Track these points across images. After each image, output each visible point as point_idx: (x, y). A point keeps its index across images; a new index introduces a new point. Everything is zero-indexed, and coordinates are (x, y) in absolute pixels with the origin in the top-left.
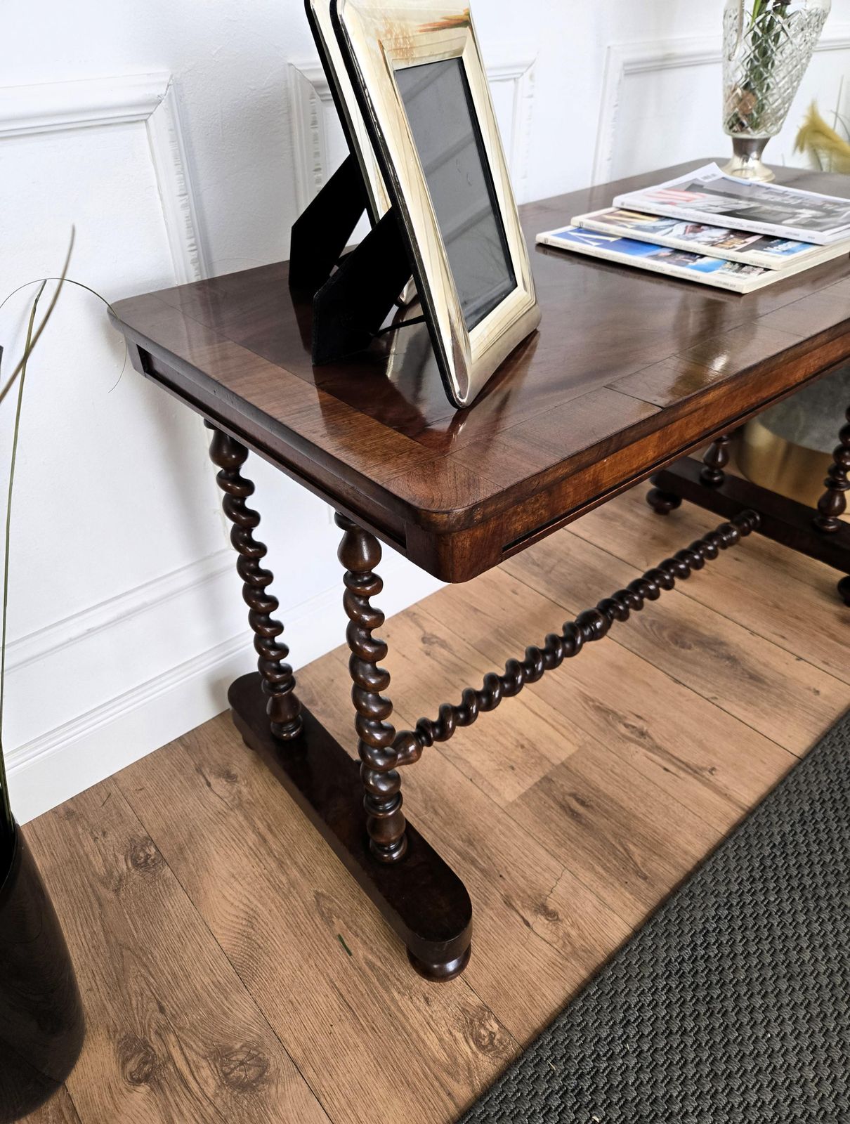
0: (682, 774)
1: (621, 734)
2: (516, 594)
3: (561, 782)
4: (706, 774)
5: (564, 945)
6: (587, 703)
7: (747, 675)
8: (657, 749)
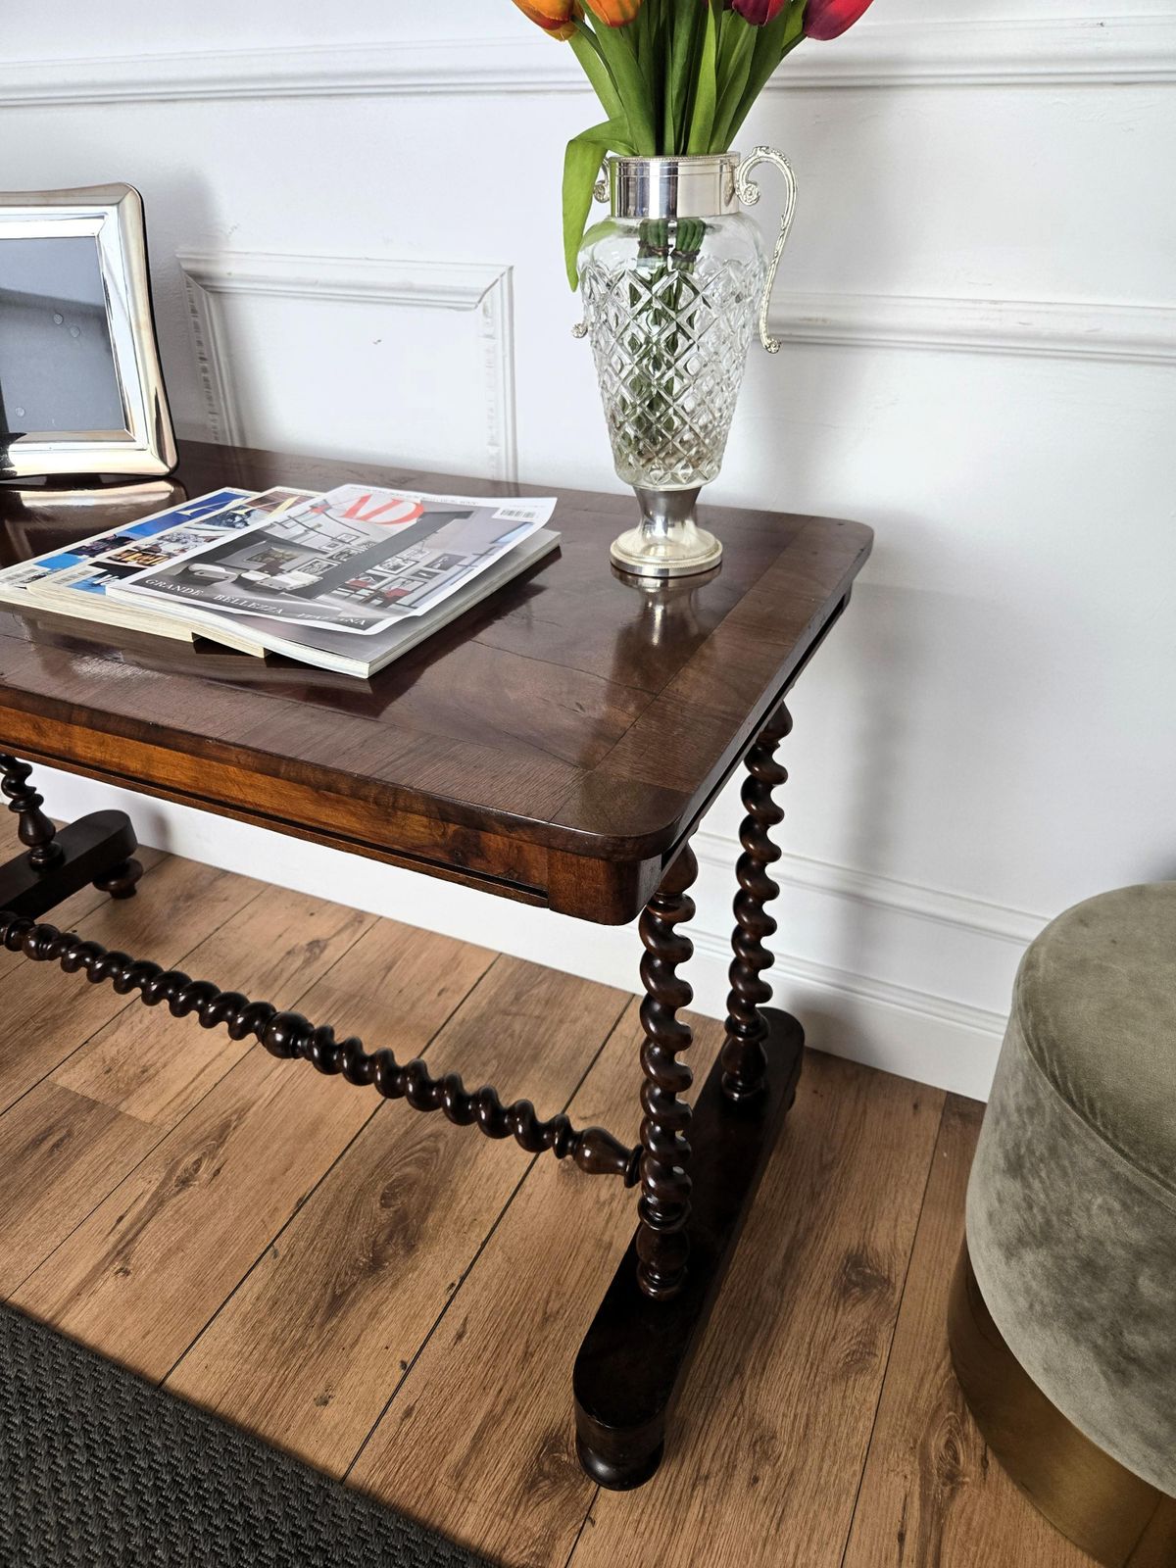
0: (113, 1239)
1: (182, 1159)
2: (439, 994)
3: (89, 1119)
4: (117, 1265)
6: (235, 1112)
7: (338, 1291)
8: (159, 1201)
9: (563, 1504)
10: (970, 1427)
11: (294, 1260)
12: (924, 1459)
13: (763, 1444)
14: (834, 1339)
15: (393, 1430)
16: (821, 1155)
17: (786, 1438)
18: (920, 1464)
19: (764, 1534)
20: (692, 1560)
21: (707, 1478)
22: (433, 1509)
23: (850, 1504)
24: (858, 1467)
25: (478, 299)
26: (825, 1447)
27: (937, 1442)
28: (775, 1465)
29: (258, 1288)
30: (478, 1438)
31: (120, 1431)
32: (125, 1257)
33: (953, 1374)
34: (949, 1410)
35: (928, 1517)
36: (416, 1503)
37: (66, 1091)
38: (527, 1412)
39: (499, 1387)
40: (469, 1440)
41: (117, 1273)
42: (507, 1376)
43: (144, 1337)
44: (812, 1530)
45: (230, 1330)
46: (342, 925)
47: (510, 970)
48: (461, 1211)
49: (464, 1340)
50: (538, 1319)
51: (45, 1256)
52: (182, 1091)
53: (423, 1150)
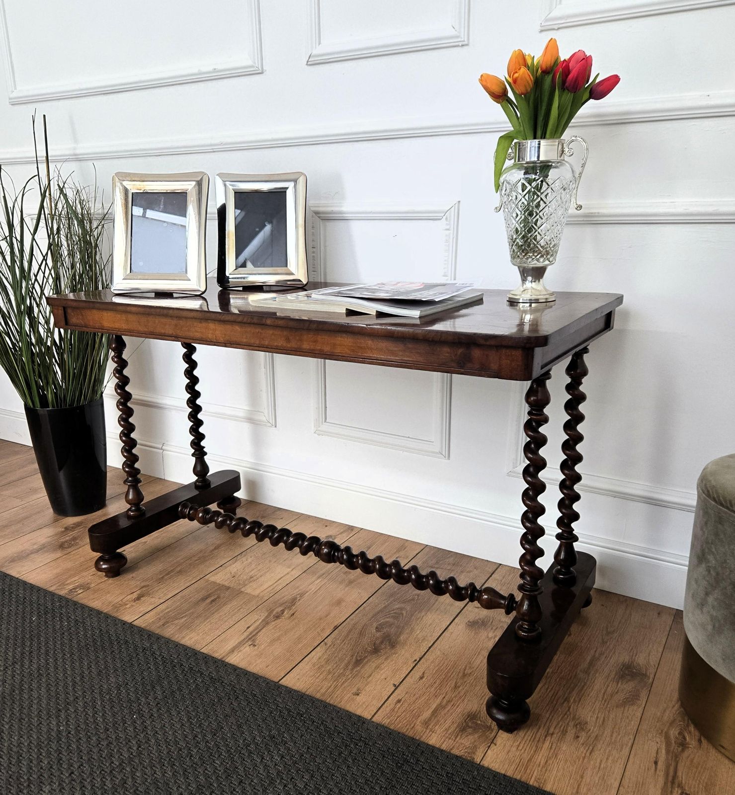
0: (246, 634)
1: (275, 609)
3: (227, 593)
4: (250, 643)
5: (120, 604)
6: (299, 594)
7: (359, 659)
8: (265, 623)
9: (479, 737)
10: (692, 728)
11: (335, 646)
12: (667, 737)
13: (581, 726)
14: (617, 693)
15: (392, 706)
16: (607, 628)
17: (593, 724)
18: (665, 738)
19: (583, 755)
20: (547, 761)
21: (552, 734)
22: (415, 734)
23: (628, 750)
24: (632, 737)
25: (443, 214)
26: (613, 729)
27: (674, 733)
28: (587, 733)
29: (320, 654)
30: (435, 712)
31: (261, 695)
32: (253, 640)
33: (682, 709)
34: (680, 721)
35: (670, 758)
36: (406, 731)
37: (214, 583)
38: (458, 706)
39: (443, 696)
40: (430, 712)
41: (250, 645)
42: (446, 693)
43: (267, 667)
44: (609, 756)
45: (308, 667)
46: (342, 531)
47: (432, 552)
48: (417, 635)
49: (424, 679)
50: (461, 675)
51: (214, 638)
52: (271, 585)
53: (395, 613)
